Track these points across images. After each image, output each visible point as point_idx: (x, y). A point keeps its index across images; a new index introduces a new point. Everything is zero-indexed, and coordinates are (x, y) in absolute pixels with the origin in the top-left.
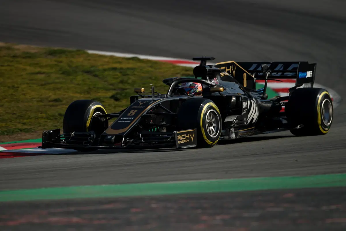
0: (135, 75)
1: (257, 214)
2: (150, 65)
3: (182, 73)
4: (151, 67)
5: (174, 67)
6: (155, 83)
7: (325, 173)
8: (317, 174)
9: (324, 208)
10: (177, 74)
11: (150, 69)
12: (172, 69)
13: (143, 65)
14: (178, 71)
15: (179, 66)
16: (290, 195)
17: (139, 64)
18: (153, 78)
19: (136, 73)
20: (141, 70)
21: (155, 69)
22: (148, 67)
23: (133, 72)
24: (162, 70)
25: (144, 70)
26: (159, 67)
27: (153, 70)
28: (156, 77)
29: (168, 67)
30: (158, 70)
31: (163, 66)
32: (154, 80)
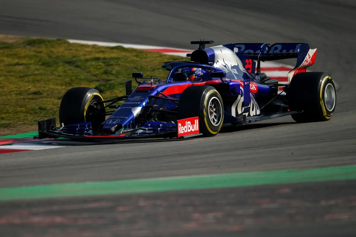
0: (119, 65)
1: (251, 211)
2: (134, 54)
4: (137, 56)
5: (161, 56)
8: (315, 167)
9: (323, 203)
11: (135, 58)
12: (159, 59)
13: (128, 54)
15: (166, 55)
16: (286, 190)
17: (123, 54)
18: (139, 68)
19: (120, 62)
20: (126, 59)
21: (141, 58)
22: (133, 56)
23: (118, 62)
24: (148, 60)
25: (129, 59)
26: (145, 56)
27: (138, 59)
28: (142, 67)
29: (154, 56)
30: (143, 60)
31: (149, 55)
32: (140, 70)
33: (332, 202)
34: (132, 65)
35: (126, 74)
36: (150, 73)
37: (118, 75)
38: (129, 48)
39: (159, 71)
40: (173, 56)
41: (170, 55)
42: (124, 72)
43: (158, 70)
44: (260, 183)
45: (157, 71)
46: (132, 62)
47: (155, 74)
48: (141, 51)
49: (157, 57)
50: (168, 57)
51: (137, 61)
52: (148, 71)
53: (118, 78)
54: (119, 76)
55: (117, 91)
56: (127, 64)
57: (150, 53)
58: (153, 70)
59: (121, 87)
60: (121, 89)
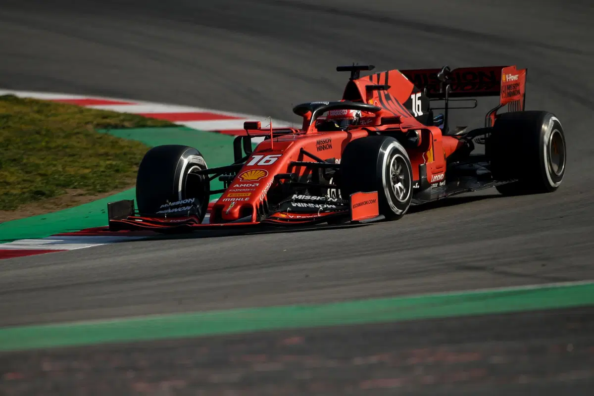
0: (9, 127)
2: (36, 108)
3: (95, 122)
4: (39, 112)
5: (81, 112)
6: (47, 142)
7: (358, 298)
8: (344, 299)
9: (358, 361)
10: (87, 123)
11: (37, 116)
12: (78, 116)
13: (24, 109)
14: (90, 119)
15: (90, 110)
16: (295, 340)
17: (17, 108)
18: (44, 132)
19: (10, 123)
20: (21, 118)
21: (47, 116)
22: (34, 112)
23: (7, 122)
24: (59, 118)
25: (26, 118)
26: (53, 112)
27: (43, 118)
28: (48, 131)
29: (69, 111)
30: (51, 118)
31: (61, 110)
32: (45, 135)
33: (373, 359)
34: (32, 127)
35: (20, 144)
36: (62, 140)
37: (8, 145)
38: (26, 99)
39: (78, 138)
40: (102, 111)
41: (97, 110)
42: (18, 140)
43: (77, 136)
44: (251, 327)
45: (74, 138)
46: (33, 122)
47: (71, 143)
48: (47, 104)
49: (75, 113)
50: (93, 113)
51: (40, 120)
52: (58, 137)
53: (6, 150)
54: (10, 147)
55: (6, 173)
56: (23, 127)
57: (63, 106)
58: (68, 136)
59: (12, 166)
60: (12, 169)
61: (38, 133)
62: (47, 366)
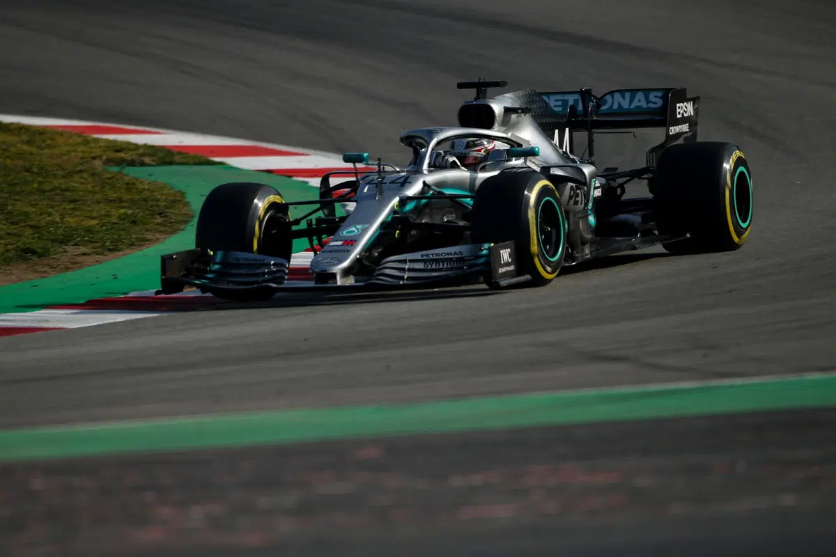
2: (24, 138)
3: (105, 157)
4: (29, 142)
5: (87, 142)
6: (40, 183)
9: (457, 481)
10: (94, 158)
11: (26, 147)
12: (81, 148)
13: (10, 139)
14: (97, 152)
15: (98, 140)
16: (373, 453)
18: (35, 170)
20: (5, 150)
21: (40, 148)
22: (22, 142)
24: (56, 151)
25: (13, 150)
26: (48, 142)
27: (34, 150)
28: (41, 168)
29: (71, 141)
30: (46, 151)
31: (60, 140)
32: (37, 174)
33: (477, 479)
34: (20, 163)
36: (61, 181)
38: (12, 124)
39: (81, 177)
40: (115, 142)
41: (107, 141)
43: (80, 175)
45: (76, 178)
46: (20, 155)
47: (72, 184)
48: (41, 131)
49: (78, 144)
50: (102, 144)
51: (31, 153)
52: (55, 176)
56: (8, 161)
57: (62, 134)
58: (69, 175)
61: (28, 170)
62: (38, 483)
